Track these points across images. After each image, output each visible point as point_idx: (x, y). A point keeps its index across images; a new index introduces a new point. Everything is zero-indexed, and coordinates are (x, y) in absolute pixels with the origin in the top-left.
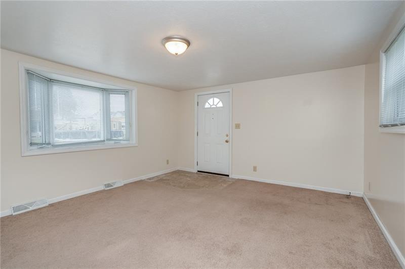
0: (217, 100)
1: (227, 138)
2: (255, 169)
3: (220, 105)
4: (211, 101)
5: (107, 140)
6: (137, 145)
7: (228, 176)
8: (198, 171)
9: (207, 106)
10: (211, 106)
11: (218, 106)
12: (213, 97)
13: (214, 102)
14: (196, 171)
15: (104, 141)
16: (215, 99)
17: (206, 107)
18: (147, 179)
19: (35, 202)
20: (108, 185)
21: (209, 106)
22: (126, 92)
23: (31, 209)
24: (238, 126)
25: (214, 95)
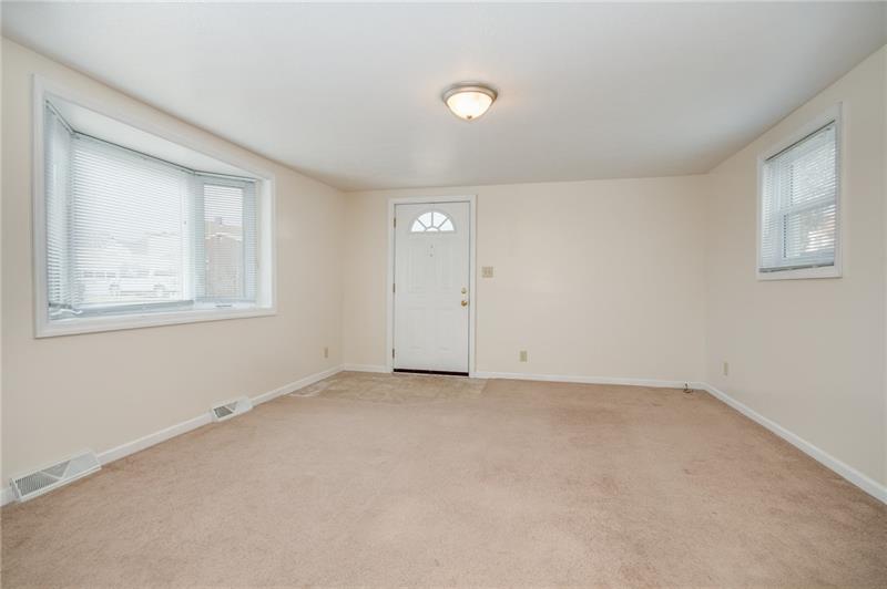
0: (439, 218)
1: (465, 297)
2: (523, 357)
3: (448, 226)
4: (426, 218)
5: (198, 300)
6: (274, 312)
7: (467, 374)
8: (395, 370)
9: (417, 227)
10: (426, 228)
11: (442, 229)
12: (432, 210)
13: (433, 221)
14: (390, 370)
15: (191, 302)
16: (436, 214)
17: (413, 230)
18: (293, 393)
19: (67, 463)
20: (223, 411)
21: (423, 229)
22: (248, 185)
23: (63, 481)
24: (488, 272)
25: (433, 205)
